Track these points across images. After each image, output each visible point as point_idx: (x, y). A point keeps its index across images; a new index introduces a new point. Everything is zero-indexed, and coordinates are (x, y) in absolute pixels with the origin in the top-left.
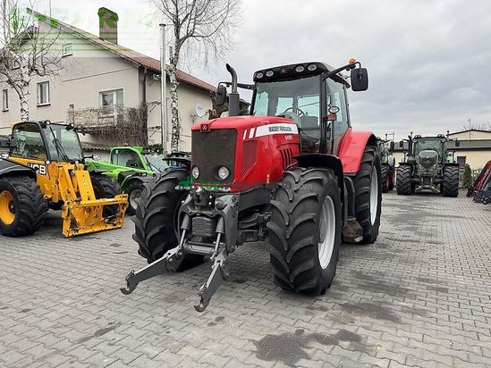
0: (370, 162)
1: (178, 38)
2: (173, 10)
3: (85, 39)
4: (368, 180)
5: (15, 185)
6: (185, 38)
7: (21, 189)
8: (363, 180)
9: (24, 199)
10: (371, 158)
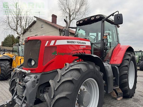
0: (128, 59)
1: (70, 20)
2: (68, 12)
3: (46, 23)
4: (127, 68)
5: (1, 64)
6: (72, 20)
7: (2, 65)
8: (124, 67)
9: (3, 68)
10: (128, 57)
